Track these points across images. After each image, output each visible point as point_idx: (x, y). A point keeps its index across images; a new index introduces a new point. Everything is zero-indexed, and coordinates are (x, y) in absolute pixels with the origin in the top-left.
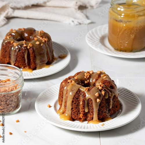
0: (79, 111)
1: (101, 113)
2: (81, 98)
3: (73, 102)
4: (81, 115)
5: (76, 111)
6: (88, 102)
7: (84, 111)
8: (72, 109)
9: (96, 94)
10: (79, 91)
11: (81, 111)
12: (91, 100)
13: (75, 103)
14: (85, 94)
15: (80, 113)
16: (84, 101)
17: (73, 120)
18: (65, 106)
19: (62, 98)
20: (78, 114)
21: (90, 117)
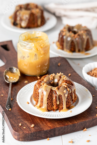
0: (52, 104)
1: (68, 103)
2: (54, 95)
3: (48, 98)
4: (54, 107)
5: (51, 105)
6: (59, 97)
7: (57, 104)
8: (47, 103)
9: (64, 91)
10: (51, 90)
11: (54, 104)
12: (61, 96)
13: (50, 99)
14: (56, 92)
15: (53, 106)
16: (56, 97)
17: (49, 111)
18: (42, 102)
19: (38, 96)
20: (52, 107)
21: (61, 107)
